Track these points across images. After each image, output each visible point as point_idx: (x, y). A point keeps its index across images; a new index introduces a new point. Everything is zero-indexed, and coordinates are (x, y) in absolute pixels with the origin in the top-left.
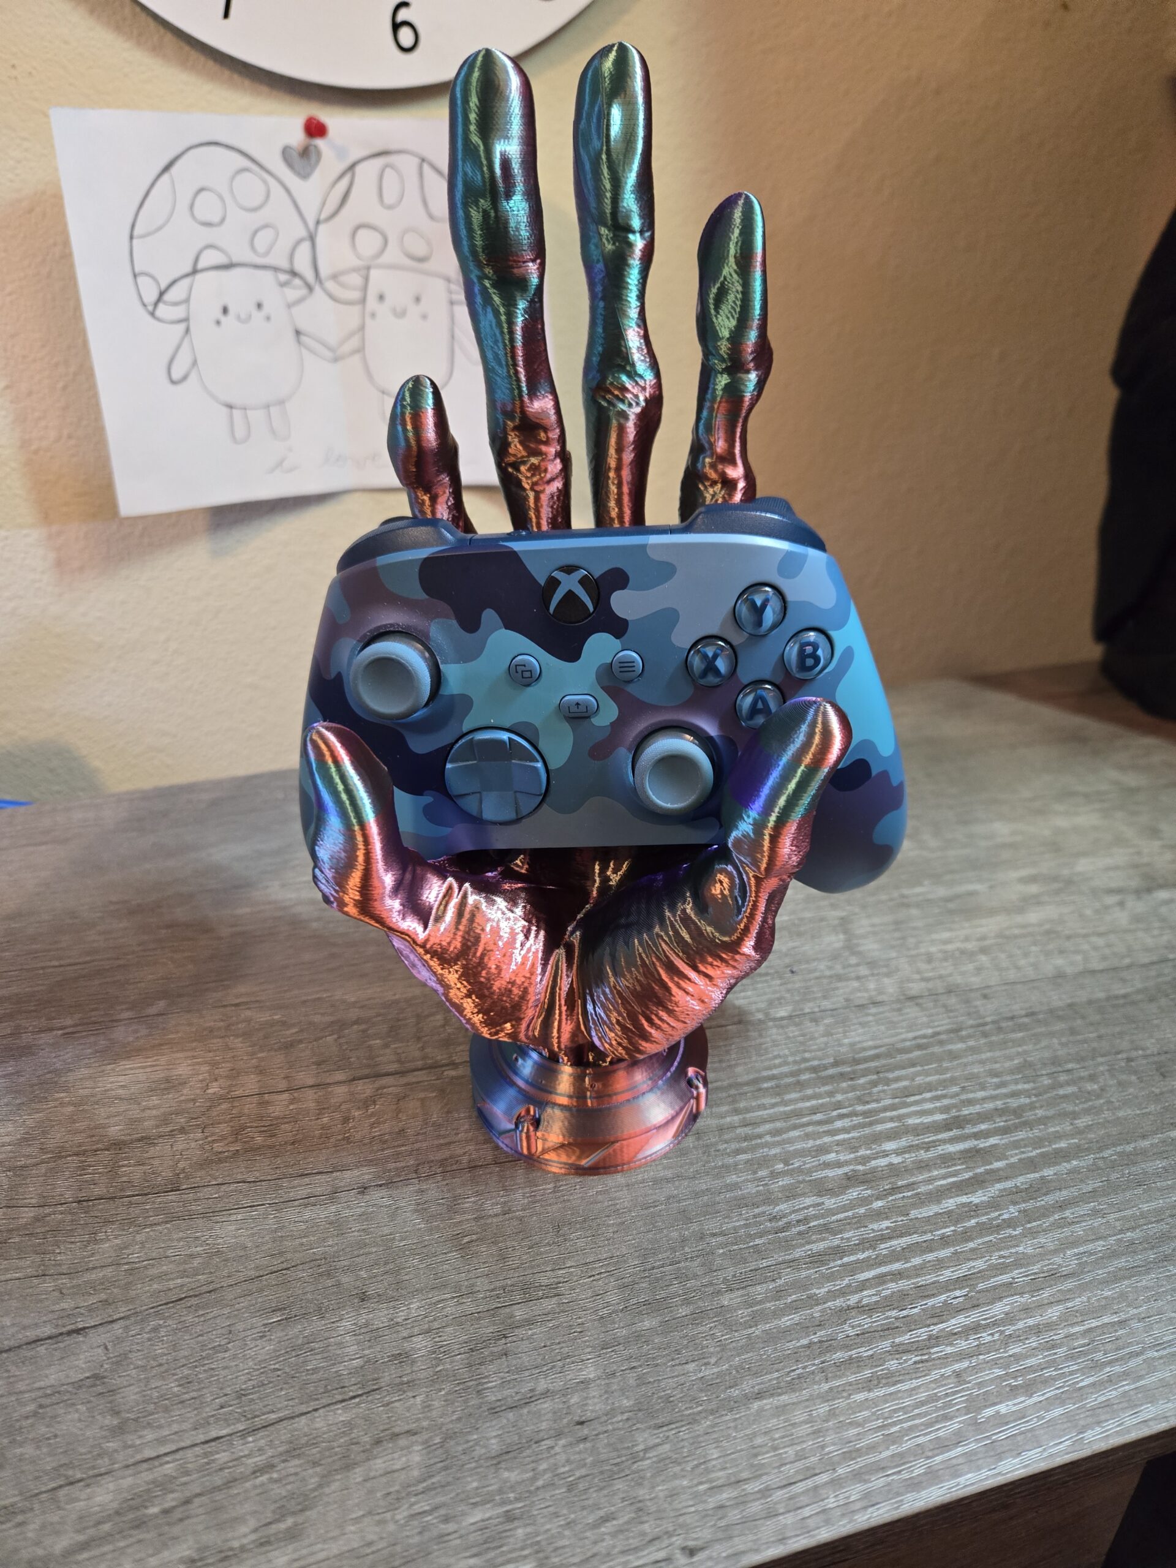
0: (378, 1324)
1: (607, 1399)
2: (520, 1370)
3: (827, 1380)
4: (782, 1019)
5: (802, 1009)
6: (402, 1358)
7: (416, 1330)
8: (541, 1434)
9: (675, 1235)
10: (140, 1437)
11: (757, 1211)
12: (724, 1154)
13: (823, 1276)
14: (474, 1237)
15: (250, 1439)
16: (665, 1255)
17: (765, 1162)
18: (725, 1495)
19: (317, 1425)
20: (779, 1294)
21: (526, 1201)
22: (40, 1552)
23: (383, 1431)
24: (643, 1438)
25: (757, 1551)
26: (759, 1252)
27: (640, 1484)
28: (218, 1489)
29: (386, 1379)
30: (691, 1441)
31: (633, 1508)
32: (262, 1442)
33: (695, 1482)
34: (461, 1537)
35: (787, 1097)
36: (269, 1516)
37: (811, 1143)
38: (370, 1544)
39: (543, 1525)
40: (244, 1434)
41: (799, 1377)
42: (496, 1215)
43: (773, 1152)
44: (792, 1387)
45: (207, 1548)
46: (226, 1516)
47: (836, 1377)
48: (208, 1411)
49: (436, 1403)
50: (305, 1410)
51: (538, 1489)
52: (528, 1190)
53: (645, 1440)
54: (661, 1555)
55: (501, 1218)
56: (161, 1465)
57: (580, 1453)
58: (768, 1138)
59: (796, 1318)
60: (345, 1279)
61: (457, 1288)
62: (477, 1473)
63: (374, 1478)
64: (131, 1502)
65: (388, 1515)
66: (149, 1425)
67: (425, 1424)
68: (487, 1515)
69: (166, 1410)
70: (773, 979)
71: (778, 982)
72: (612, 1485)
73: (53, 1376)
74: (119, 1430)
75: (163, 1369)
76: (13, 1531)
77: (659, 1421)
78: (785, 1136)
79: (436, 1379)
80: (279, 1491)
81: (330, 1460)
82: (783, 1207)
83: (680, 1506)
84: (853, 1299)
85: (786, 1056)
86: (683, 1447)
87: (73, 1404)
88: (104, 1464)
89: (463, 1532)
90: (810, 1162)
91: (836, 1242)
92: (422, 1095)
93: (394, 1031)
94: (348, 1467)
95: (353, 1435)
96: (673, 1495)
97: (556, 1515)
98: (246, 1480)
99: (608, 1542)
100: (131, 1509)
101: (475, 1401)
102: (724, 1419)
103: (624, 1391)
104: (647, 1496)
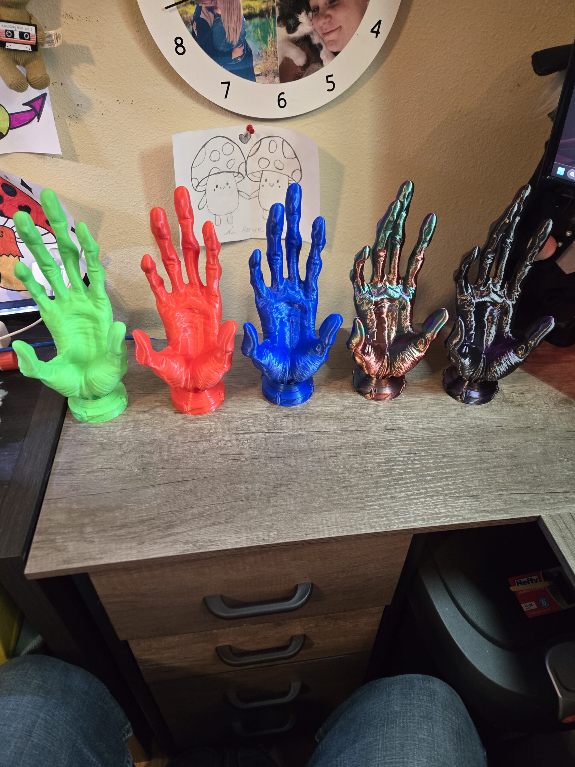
0: (249, 487)
1: (295, 507)
2: (278, 500)
3: (340, 510)
4: (352, 431)
5: (358, 429)
6: (253, 494)
7: (257, 490)
8: (281, 512)
9: (315, 478)
11: (334, 475)
12: (330, 462)
13: (345, 491)
16: (312, 482)
17: (339, 465)
18: (315, 527)
19: (236, 504)
20: (334, 493)
21: (283, 466)
22: (184, 518)
23: (249, 507)
24: (301, 515)
27: (299, 523)
28: (217, 512)
29: (250, 498)
30: (310, 517)
31: (297, 526)
32: (225, 506)
33: (310, 524)
34: (263, 526)
35: (348, 451)
36: (227, 518)
37: (351, 462)
38: (246, 525)
39: (279, 526)
40: (222, 504)
41: (335, 509)
43: (342, 463)
44: (333, 510)
45: (215, 522)
46: (219, 517)
47: (342, 510)
48: (215, 499)
49: (260, 504)
50: (233, 501)
51: (279, 520)
52: (283, 464)
54: (301, 534)
55: (277, 469)
56: (206, 507)
57: (288, 516)
58: (341, 460)
59: (337, 498)
60: (242, 478)
61: (266, 483)
62: (268, 516)
63: (247, 514)
65: (250, 521)
66: (203, 500)
67: (258, 507)
68: (269, 523)
69: (206, 497)
72: (293, 522)
73: (183, 489)
74: (197, 500)
75: (205, 490)
76: (179, 514)
77: (304, 513)
78: (345, 460)
79: (260, 499)
80: (229, 514)
81: (239, 510)
82: (340, 475)
84: (350, 496)
85: (350, 441)
86: (308, 518)
87: (188, 494)
88: (195, 505)
90: (350, 466)
91: (351, 484)
92: (261, 439)
93: (254, 422)
94: (242, 512)
95: (244, 507)
96: (305, 525)
97: (282, 525)
98: (223, 511)
99: (291, 531)
100: (201, 513)
101: (268, 504)
102: (318, 514)
103: (298, 506)
104: (300, 525)
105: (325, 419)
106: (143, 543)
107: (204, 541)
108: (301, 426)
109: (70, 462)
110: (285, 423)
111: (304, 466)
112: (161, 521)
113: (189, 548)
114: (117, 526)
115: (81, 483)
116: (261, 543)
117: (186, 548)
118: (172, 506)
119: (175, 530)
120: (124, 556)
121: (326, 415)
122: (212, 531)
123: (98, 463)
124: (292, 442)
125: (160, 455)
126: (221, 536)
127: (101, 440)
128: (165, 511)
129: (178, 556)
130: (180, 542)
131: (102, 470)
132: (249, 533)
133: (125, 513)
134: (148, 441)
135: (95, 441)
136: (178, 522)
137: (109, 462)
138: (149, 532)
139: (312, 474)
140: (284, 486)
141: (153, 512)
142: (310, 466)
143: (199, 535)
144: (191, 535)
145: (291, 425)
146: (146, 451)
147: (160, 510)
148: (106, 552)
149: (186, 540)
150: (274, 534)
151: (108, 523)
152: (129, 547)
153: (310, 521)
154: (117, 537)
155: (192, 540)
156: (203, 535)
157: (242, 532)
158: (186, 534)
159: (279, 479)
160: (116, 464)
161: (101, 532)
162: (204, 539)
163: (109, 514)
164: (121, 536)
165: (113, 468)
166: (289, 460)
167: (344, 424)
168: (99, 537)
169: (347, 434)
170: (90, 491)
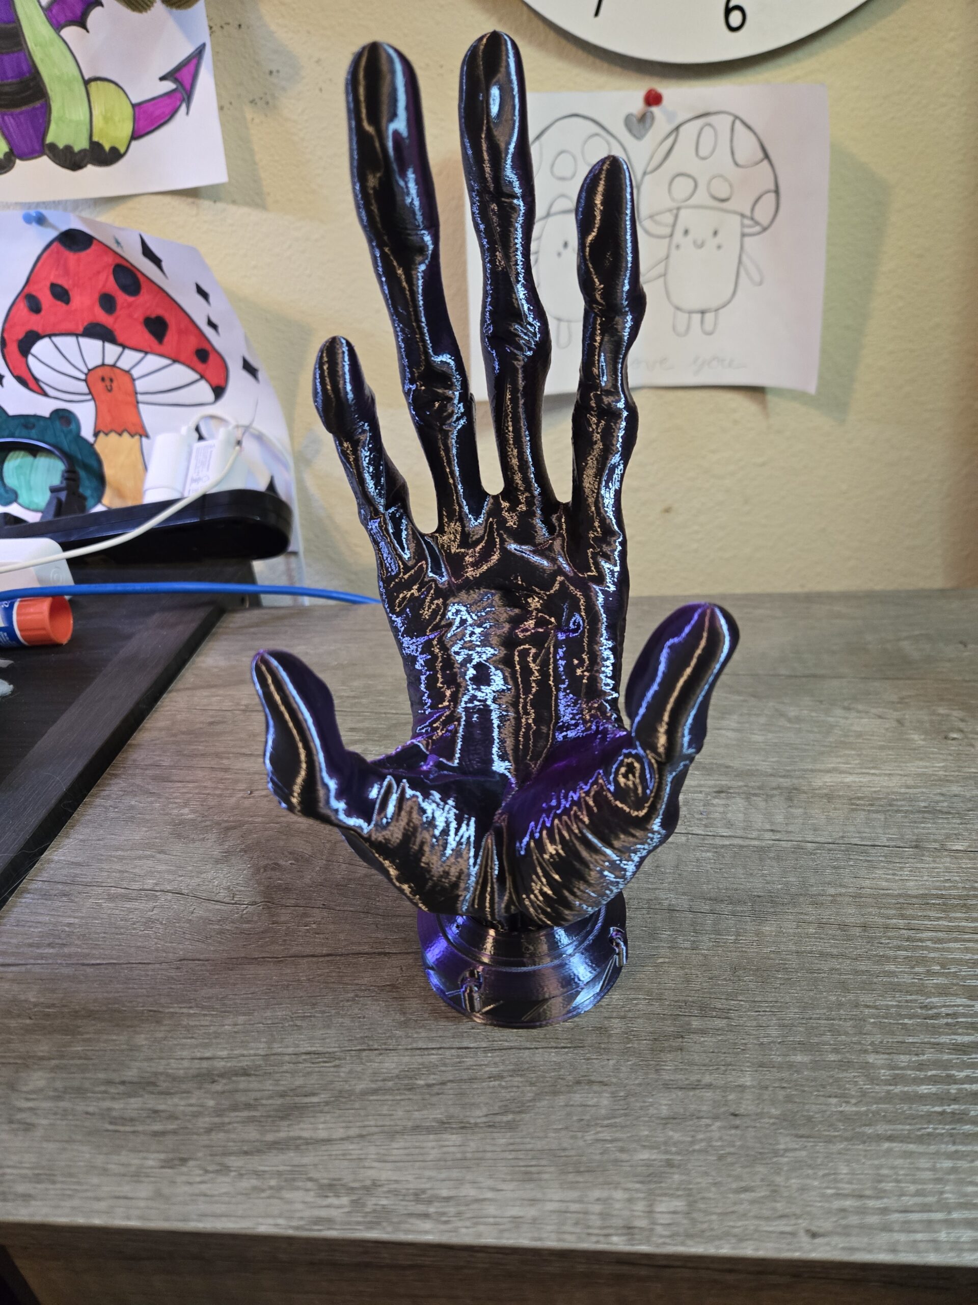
1: (759, 1104)
2: (691, 1064)
3: (954, 1143)
4: (957, 851)
7: (615, 1014)
8: (702, 1114)
9: (834, 998)
10: (417, 1033)
11: (909, 998)
12: (886, 946)
13: (963, 1062)
14: (667, 960)
15: (489, 1055)
16: (821, 1011)
17: (922, 961)
18: (848, 1203)
19: (537, 1059)
20: (921, 1066)
21: (711, 944)
22: (347, 1087)
23: (583, 1076)
24: (784, 1142)
25: (870, 1252)
26: (907, 1030)
27: (777, 1173)
28: (465, 1081)
29: (589, 1041)
30: (826, 1155)
31: (770, 1188)
32: (497, 1059)
33: (824, 1185)
34: (631, 1166)
35: (952, 915)
36: (496, 1109)
37: (969, 956)
38: (564, 1150)
39: (695, 1178)
40: (486, 1050)
41: (929, 1134)
42: (686, 949)
43: (932, 955)
44: (920, 1140)
45: (451, 1117)
46: (467, 1100)
47: (963, 1143)
49: (623, 1069)
50: (529, 1046)
51: (694, 1151)
52: (713, 936)
53: (786, 1143)
54: (788, 1229)
55: (689, 952)
56: (429, 1055)
57: (731, 1135)
58: (929, 943)
59: (933, 1089)
61: (649, 992)
62: (649, 1126)
63: (572, 1106)
64: (406, 1073)
65: (580, 1134)
66: (423, 1026)
67: (614, 1080)
68: (654, 1157)
69: (436, 1019)
70: (953, 818)
72: (754, 1167)
73: (367, 979)
74: (404, 1025)
76: (332, 1069)
77: (801, 1132)
78: (945, 945)
79: (626, 1052)
80: (504, 1094)
81: (542, 1085)
82: (934, 1000)
83: (809, 1199)
85: (955, 881)
86: (817, 1157)
87: (377, 1000)
88: (392, 1043)
89: (633, 1163)
90: (965, 971)
94: (555, 1093)
95: (561, 1073)
96: (803, 1189)
97: (706, 1174)
98: (483, 1080)
99: (745, 1206)
100: (406, 1077)
101: (653, 1076)
102: (856, 1147)
103: (773, 1102)
104: (782, 1184)
105: (853, 810)
106: (184, 1161)
107: (395, 1193)
108: (772, 823)
109: (78, 864)
110: (721, 809)
111: (791, 952)
112: (268, 1085)
113: (333, 1213)
114: (123, 1083)
115: (80, 926)
116: (619, 1244)
117: (323, 1213)
118: (319, 1033)
119: (304, 1129)
120: (103, 1205)
121: (859, 798)
122: (434, 1154)
123: (150, 874)
124: (744, 867)
125: (327, 868)
126: (460, 1182)
127: (182, 815)
128: (290, 1050)
130: (310, 1179)
131: (151, 894)
132: (573, 1185)
133: (165, 1038)
134: (303, 827)
135: (167, 814)
136: (323, 1097)
137: (180, 873)
138: (217, 1120)
139: (820, 983)
140: (714, 1013)
141: (252, 1049)
142: (811, 952)
143: (383, 1164)
144: (354, 1157)
145: (741, 816)
146: (290, 853)
147: (276, 1045)
148: (54, 1175)
149: (332, 1176)
150: (674, 1212)
151: (105, 1066)
152: (133, 1169)
153: (824, 1175)
154: (111, 1123)
155: (355, 1181)
156: (398, 1164)
157: (546, 1176)
158: (336, 1149)
159: (698, 987)
160: (198, 880)
161: (67, 1096)
162: (396, 1182)
163: (118, 1035)
164: (124, 1120)
165: (183, 891)
166: (736, 924)
167: (924, 828)
168: (55, 1114)
169: (938, 860)
170: (94, 952)
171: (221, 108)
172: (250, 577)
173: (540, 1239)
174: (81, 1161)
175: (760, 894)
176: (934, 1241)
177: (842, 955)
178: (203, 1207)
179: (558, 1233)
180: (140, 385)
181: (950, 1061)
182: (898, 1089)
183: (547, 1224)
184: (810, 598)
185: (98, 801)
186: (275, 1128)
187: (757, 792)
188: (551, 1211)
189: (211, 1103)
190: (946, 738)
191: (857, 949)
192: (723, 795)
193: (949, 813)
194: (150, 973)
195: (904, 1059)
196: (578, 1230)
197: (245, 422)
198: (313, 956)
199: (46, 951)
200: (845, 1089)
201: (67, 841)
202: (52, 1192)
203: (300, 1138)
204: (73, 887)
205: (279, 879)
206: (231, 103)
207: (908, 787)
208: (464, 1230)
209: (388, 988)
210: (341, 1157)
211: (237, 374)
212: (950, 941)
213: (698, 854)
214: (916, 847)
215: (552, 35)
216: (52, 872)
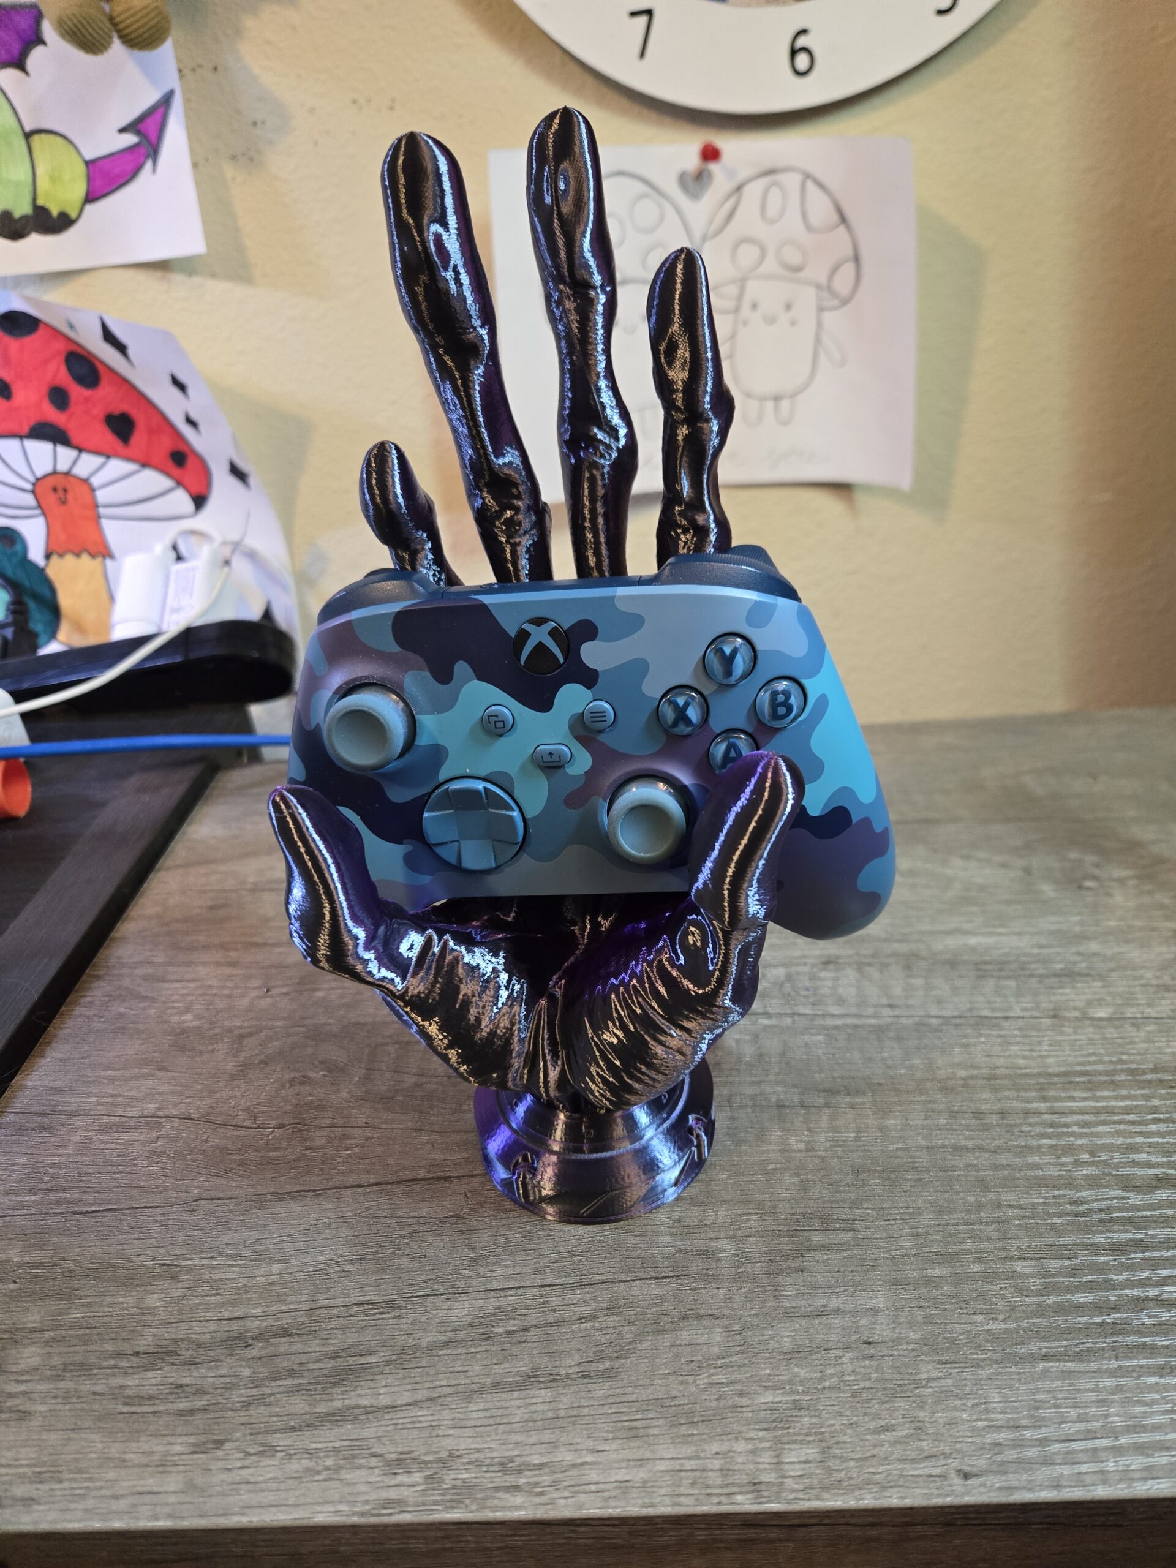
0: (688, 1222)
1: (894, 1328)
2: (814, 1287)
3: (1117, 1358)
4: (1101, 1019)
5: (1122, 1013)
6: (709, 1254)
7: (722, 1234)
8: (830, 1344)
9: (972, 1199)
10: (490, 1271)
11: (1057, 1193)
12: (1028, 1135)
13: (1122, 1264)
14: (779, 1166)
15: (578, 1292)
16: (959, 1215)
17: (1069, 1149)
18: (1002, 1436)
19: (635, 1293)
20: (1074, 1272)
21: (828, 1144)
22: (411, 1342)
23: (689, 1310)
24: (926, 1370)
25: (1031, 1490)
26: (1056, 1230)
27: (922, 1407)
28: (551, 1325)
29: (694, 1269)
30: (974, 1382)
31: (913, 1425)
32: (588, 1296)
33: (975, 1417)
34: (752, 1411)
35: (1099, 1094)
36: (591, 1356)
37: (1121, 1140)
38: (674, 1398)
39: (827, 1419)
40: (573, 1286)
41: (1088, 1350)
42: (800, 1151)
43: (1080, 1142)
44: (1079, 1357)
45: (537, 1369)
46: (555, 1348)
47: (1126, 1358)
48: (544, 1262)
49: (737, 1298)
50: (624, 1279)
51: (824, 1388)
52: (830, 1134)
53: (928, 1371)
54: (937, 1471)
55: (804, 1154)
56: (507, 1296)
57: (865, 1367)
58: (1075, 1129)
59: (1090, 1297)
61: (760, 1205)
62: (771, 1363)
63: (680, 1345)
64: (482, 1320)
65: (691, 1379)
66: (497, 1263)
67: (726, 1312)
68: (777, 1399)
69: (511, 1253)
70: (1094, 980)
71: (1100, 984)
72: (893, 1402)
74: (474, 1262)
75: (510, 1221)
76: (391, 1322)
77: (944, 1358)
78: (1094, 1130)
79: (738, 1278)
80: (598, 1337)
81: (644, 1323)
82: (1085, 1194)
83: (957, 1434)
84: (1152, 1292)
85: (1100, 1055)
86: (965, 1385)
87: (439, 1235)
88: (461, 1285)
89: (754, 1408)
90: (1117, 1157)
91: (1139, 1236)
92: (737, 1036)
94: (658, 1332)
95: (664, 1308)
96: (951, 1423)
97: (840, 1414)
98: (574, 1323)
99: (887, 1448)
100: (481, 1324)
101: (771, 1304)
102: (1008, 1370)
103: (911, 1325)
104: (927, 1419)
105: (980, 977)
106: (219, 1443)
107: (478, 1464)
108: (890, 997)
109: (59, 1090)
110: (829, 983)
111: (919, 1148)
112: (315, 1345)
113: (406, 1493)
114: (137, 1354)
115: (68, 1166)
116: (744, 1503)
117: (393, 1494)
118: (371, 1279)
119: (361, 1396)
120: (122, 1504)
121: (986, 963)
122: (520, 1414)
123: (150, 1096)
124: (862, 1051)
125: (367, 1078)
126: (554, 1445)
127: (184, 1022)
128: (338, 1302)
129: (354, 1528)
131: (153, 1121)
132: (687, 1439)
133: (183, 1297)
134: (335, 1029)
135: (166, 1022)
136: (383, 1355)
137: (187, 1093)
138: (255, 1391)
139: (956, 1182)
140: (837, 1226)
141: (292, 1303)
142: (943, 1147)
143: (459, 1431)
144: (425, 1424)
145: (853, 991)
146: (322, 1062)
147: (320, 1297)
148: (60, 1472)
149: (399, 1449)
150: (806, 1462)
151: (113, 1336)
152: (156, 1457)
153: (973, 1406)
154: (125, 1404)
155: (426, 1454)
156: (478, 1429)
157: (656, 1431)
158: (401, 1417)
159: (817, 1195)
160: (210, 1101)
161: (68, 1375)
162: (478, 1450)
163: (124, 1296)
164: (140, 1399)
165: (193, 1116)
166: (855, 1119)
167: (1062, 994)
168: (55, 1397)
169: (1079, 1031)
170: (87, 1196)
171: (195, 165)
172: (246, 726)
173: (652, 1505)
174: (91, 1452)
175: (883, 1081)
176: (1102, 1472)
177: (979, 1148)
178: (246, 1497)
179: (673, 1496)
180: (102, 496)
181: (1106, 1263)
182: (1051, 1300)
183: (661, 1487)
184: (916, 729)
185: (78, 1010)
186: (328, 1397)
187: (870, 960)
188: (662, 1471)
189: (246, 1372)
190: (1080, 887)
191: (995, 1139)
192: (831, 967)
193: (1088, 975)
194: (159, 1219)
195: (1054, 1265)
196: (696, 1491)
197: (234, 536)
198: (359, 1186)
199: (27, 1199)
200: (991, 1305)
201: (43, 1061)
202: (59, 1493)
203: (358, 1407)
204: (53, 1118)
205: (310, 1095)
206: (207, 160)
207: (1041, 947)
208: (562, 1501)
209: (452, 1220)
210: (409, 1426)
211: (222, 481)
212: (1098, 1124)
213: (807, 1038)
214: (1055, 1017)
215: (590, 80)
216: (26, 1101)
